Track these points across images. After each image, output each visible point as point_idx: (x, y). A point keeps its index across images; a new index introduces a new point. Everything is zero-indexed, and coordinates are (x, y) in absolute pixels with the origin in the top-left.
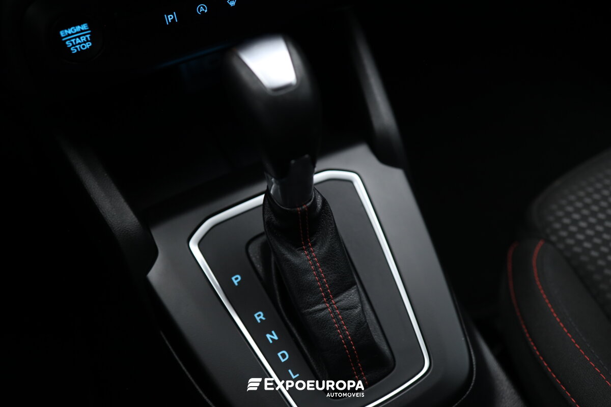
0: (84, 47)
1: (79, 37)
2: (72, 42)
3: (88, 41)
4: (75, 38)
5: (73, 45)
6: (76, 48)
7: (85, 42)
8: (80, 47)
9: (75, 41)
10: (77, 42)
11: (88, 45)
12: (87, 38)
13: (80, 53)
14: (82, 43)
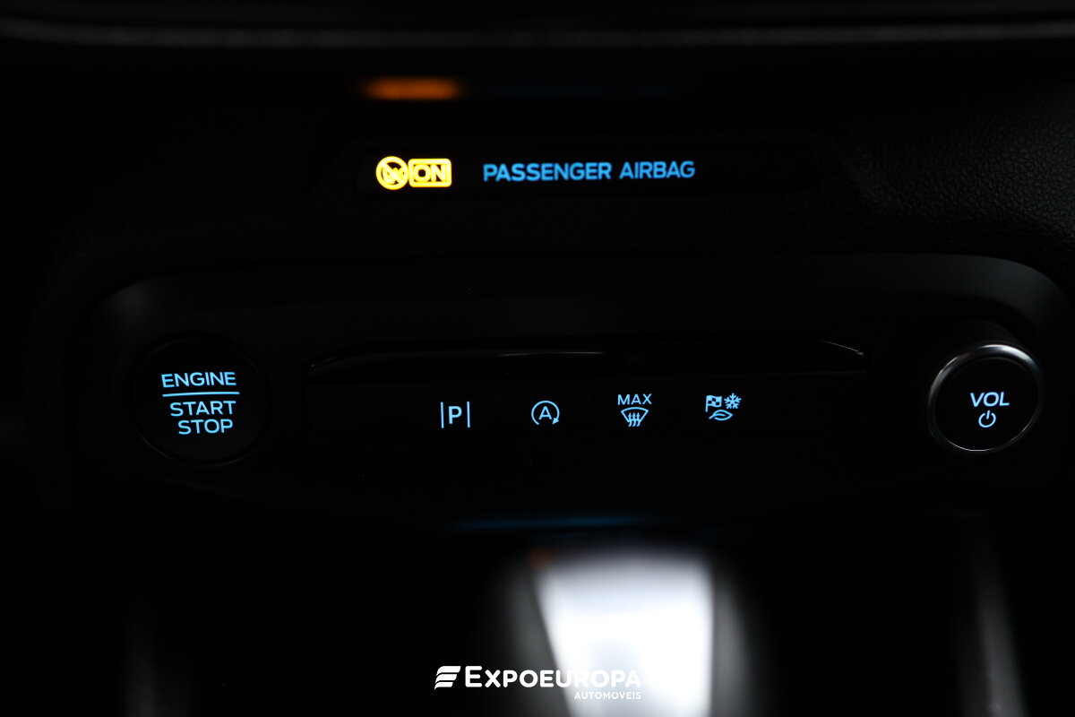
0: (212, 426)
1: (207, 400)
2: (185, 408)
3: (226, 415)
4: (197, 399)
5: (186, 416)
6: (193, 426)
7: (217, 416)
8: (202, 425)
9: (195, 408)
10: (199, 411)
11: (223, 426)
12: (226, 406)
13: (200, 439)
14: (211, 416)
